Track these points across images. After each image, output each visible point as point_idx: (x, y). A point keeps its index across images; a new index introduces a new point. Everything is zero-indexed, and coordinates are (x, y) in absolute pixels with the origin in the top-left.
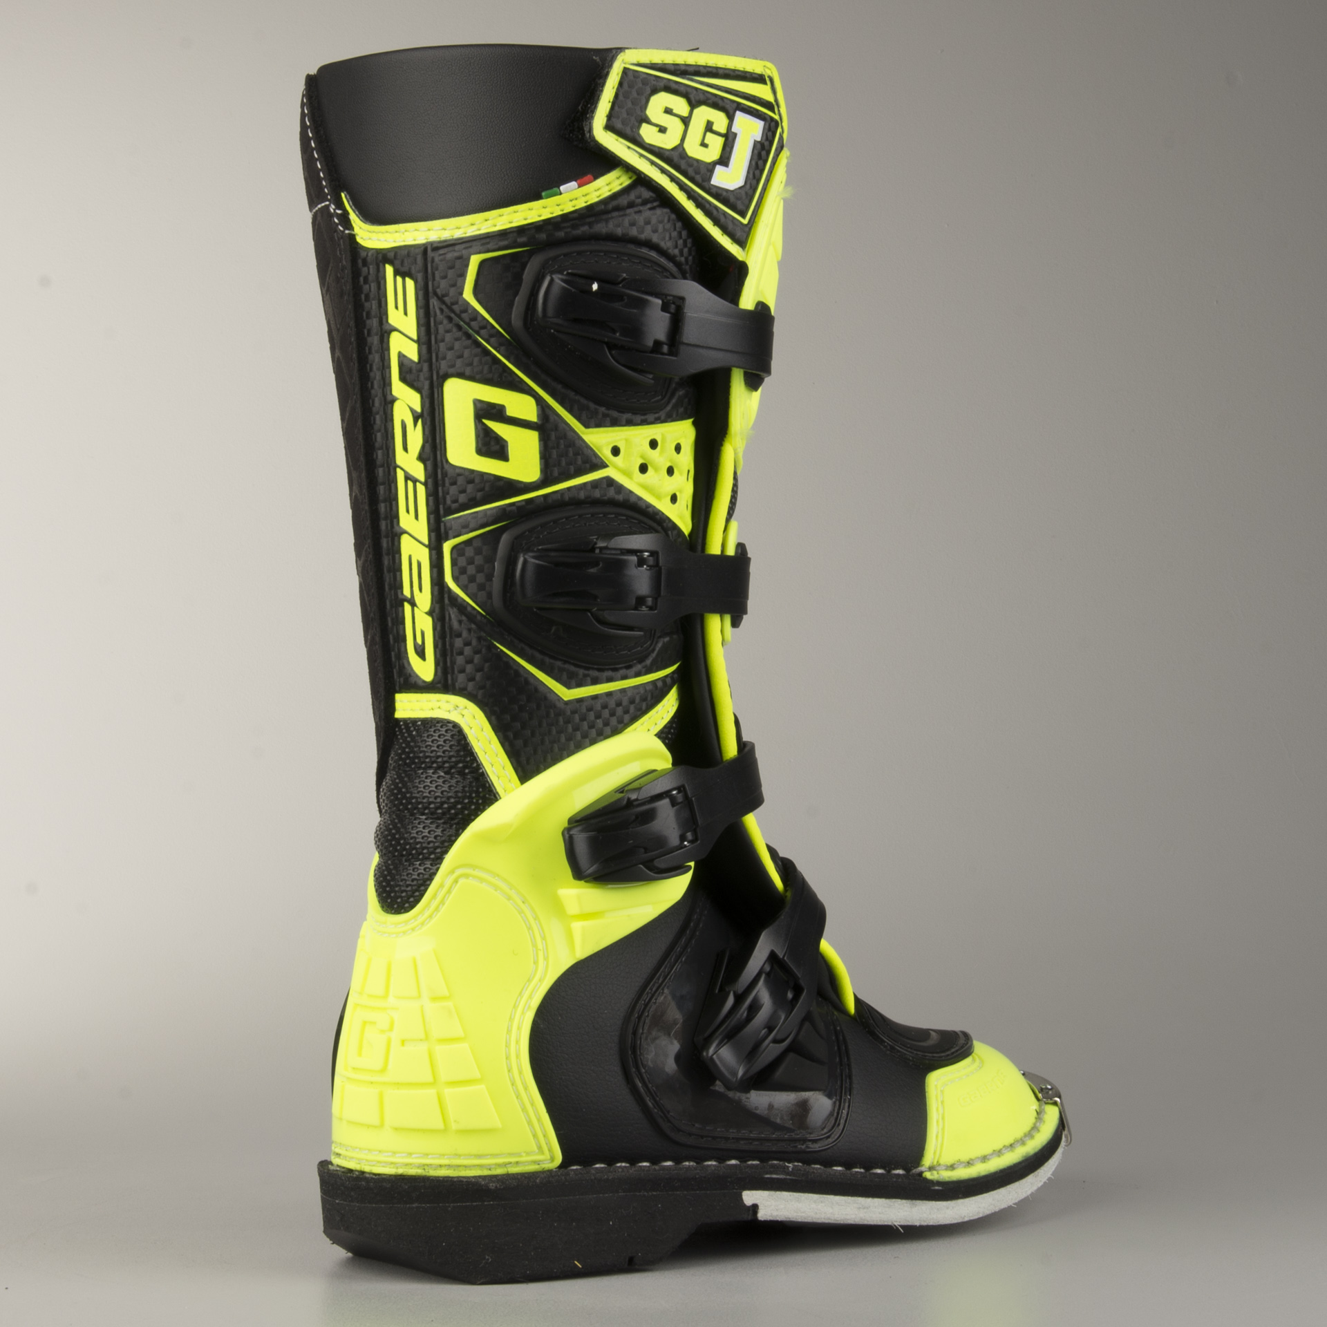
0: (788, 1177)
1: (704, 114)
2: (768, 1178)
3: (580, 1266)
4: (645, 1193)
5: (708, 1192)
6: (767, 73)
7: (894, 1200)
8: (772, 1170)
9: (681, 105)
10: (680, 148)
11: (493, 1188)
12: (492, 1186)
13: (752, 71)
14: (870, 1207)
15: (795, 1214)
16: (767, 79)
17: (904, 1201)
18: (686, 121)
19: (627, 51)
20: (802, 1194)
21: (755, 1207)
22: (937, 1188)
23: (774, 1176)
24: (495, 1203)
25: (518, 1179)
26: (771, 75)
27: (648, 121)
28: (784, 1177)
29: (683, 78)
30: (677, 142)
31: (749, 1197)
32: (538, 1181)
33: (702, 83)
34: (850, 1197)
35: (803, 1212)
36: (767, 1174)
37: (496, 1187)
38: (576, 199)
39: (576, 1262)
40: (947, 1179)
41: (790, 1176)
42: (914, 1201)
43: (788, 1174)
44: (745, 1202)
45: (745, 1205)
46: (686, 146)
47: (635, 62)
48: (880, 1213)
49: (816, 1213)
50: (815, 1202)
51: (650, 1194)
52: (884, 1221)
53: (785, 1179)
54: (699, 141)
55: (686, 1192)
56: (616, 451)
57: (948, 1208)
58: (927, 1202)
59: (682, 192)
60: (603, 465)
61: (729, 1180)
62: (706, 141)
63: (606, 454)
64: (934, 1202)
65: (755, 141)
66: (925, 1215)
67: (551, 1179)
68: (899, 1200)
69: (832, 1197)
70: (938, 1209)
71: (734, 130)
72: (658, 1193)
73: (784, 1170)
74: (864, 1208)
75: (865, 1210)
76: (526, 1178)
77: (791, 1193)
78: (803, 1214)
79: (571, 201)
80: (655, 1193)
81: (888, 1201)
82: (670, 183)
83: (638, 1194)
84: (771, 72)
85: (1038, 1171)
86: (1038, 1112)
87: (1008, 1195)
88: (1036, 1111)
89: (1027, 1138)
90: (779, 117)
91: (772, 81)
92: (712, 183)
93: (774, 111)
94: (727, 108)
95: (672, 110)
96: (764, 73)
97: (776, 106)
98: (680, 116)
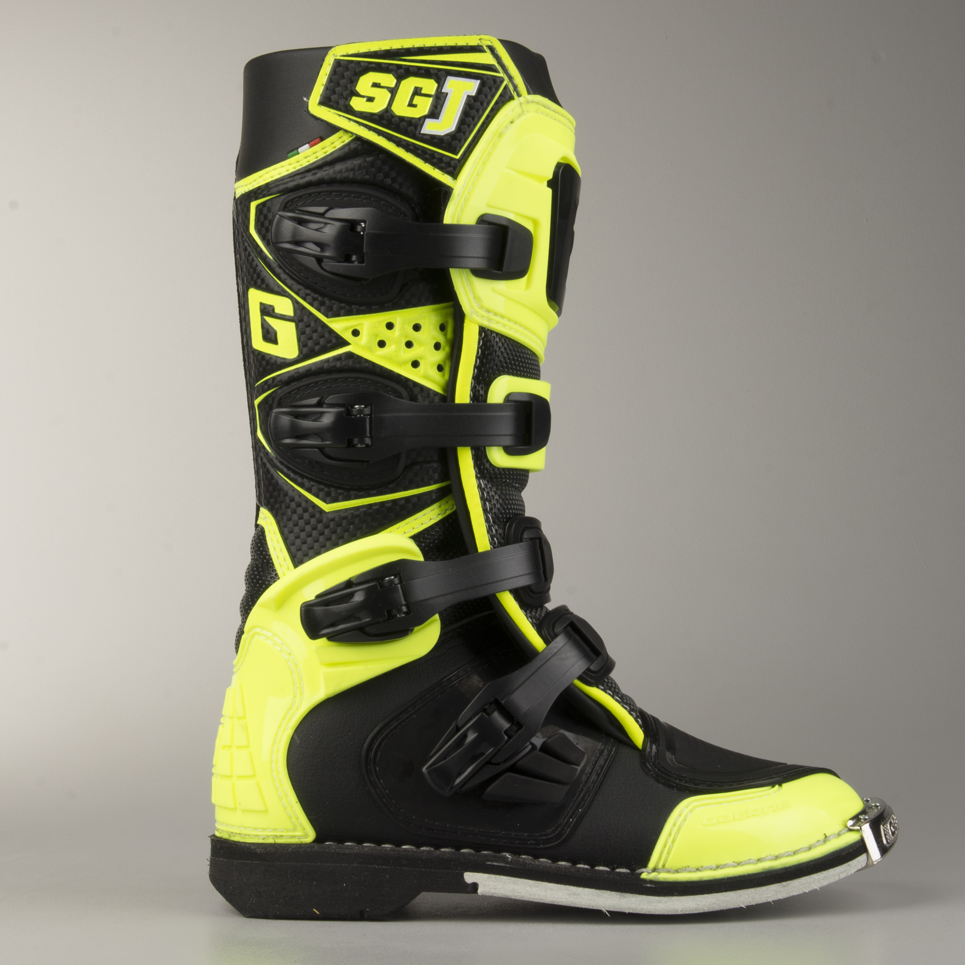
0: (508, 865)
1: (410, 83)
2: (489, 865)
3: (318, 913)
4: (377, 867)
5: (433, 870)
7: (603, 891)
8: (493, 859)
9: (389, 80)
10: (388, 110)
11: (259, 852)
12: (258, 851)
14: (580, 894)
15: (512, 893)
16: (485, 48)
17: (614, 893)
18: (393, 91)
19: (336, 47)
20: (519, 879)
21: (475, 886)
22: (649, 885)
23: (495, 864)
24: (260, 862)
25: (276, 847)
26: (489, 43)
27: (358, 95)
28: (504, 865)
29: (393, 60)
30: (385, 106)
31: (470, 877)
32: (289, 850)
34: (562, 886)
35: (518, 893)
36: (488, 861)
37: (261, 851)
38: (309, 156)
39: (314, 910)
41: (509, 864)
42: (624, 894)
43: (507, 863)
44: (466, 881)
45: (466, 883)
46: (394, 108)
47: (345, 54)
48: (589, 900)
49: (531, 895)
50: (530, 886)
51: (380, 867)
52: (593, 906)
53: (504, 866)
54: (407, 103)
55: (412, 869)
56: (356, 333)
58: (637, 895)
59: (390, 142)
60: (345, 343)
61: (453, 863)
62: (414, 102)
63: (347, 336)
64: (644, 896)
65: (468, 96)
66: (634, 905)
67: (299, 850)
68: (609, 892)
70: (648, 902)
71: (444, 91)
72: (387, 867)
73: (505, 859)
74: (575, 895)
75: (575, 896)
76: (282, 847)
77: (509, 878)
78: (519, 894)
79: (306, 158)
80: (384, 867)
81: (598, 891)
82: (378, 137)
83: (370, 866)
84: (490, 42)
85: (789, 882)
86: (827, 835)
87: (739, 898)
88: (825, 834)
89: (786, 855)
90: (505, 74)
91: (492, 49)
92: (422, 132)
93: (496, 71)
94: (439, 77)
95: (380, 84)
96: (480, 44)
97: (500, 67)
98: (387, 88)
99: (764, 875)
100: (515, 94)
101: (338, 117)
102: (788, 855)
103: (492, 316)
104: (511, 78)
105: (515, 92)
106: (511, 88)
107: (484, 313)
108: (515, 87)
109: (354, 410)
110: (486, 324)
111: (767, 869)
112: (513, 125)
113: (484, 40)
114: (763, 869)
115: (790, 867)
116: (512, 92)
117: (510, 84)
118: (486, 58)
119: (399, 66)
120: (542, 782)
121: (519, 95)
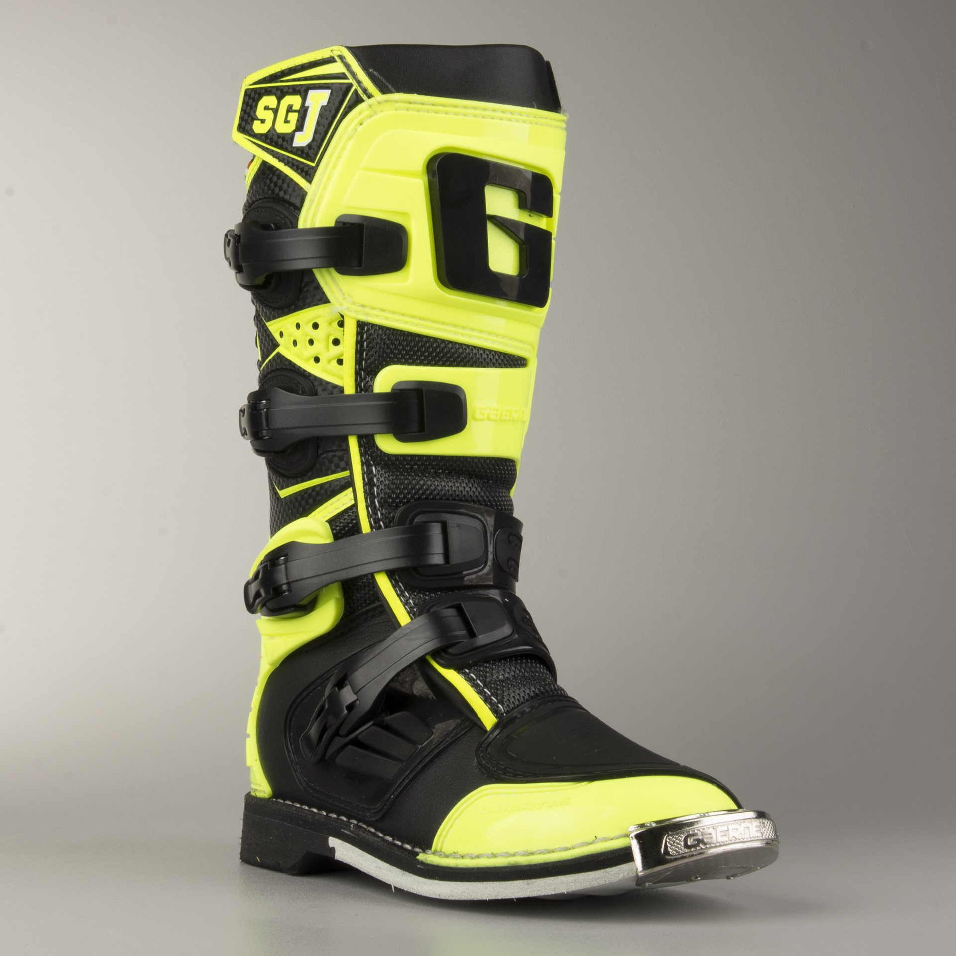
0: (351, 834)
1: (287, 101)
2: (342, 832)
3: (259, 860)
4: (288, 822)
5: (314, 832)
6: (335, 54)
8: (344, 826)
9: (273, 101)
10: (273, 129)
13: (321, 58)
14: (383, 868)
16: (336, 58)
17: (399, 870)
18: (276, 111)
21: (333, 850)
22: (420, 866)
23: (345, 831)
27: (257, 118)
29: (276, 82)
30: (271, 126)
31: (333, 842)
33: (287, 81)
35: (354, 861)
36: (342, 828)
39: (257, 857)
40: (429, 862)
42: (405, 872)
43: (351, 832)
45: (329, 846)
46: (276, 127)
47: (251, 83)
48: (385, 875)
49: (359, 864)
52: (386, 880)
53: (349, 834)
54: (284, 121)
55: (304, 829)
56: (282, 334)
57: (426, 884)
58: (412, 875)
60: (277, 345)
61: (324, 826)
62: (288, 119)
63: (278, 338)
64: (416, 877)
65: (322, 106)
66: (410, 884)
68: (396, 868)
69: (367, 854)
70: (418, 883)
71: (306, 104)
73: (350, 829)
74: (380, 868)
75: (379, 870)
77: (351, 846)
81: (390, 867)
84: (339, 52)
85: (533, 880)
86: (597, 838)
87: (485, 890)
88: (595, 837)
89: (538, 852)
90: (354, 80)
91: (341, 58)
92: (294, 145)
93: (345, 77)
94: (303, 91)
95: (269, 106)
96: (332, 56)
97: (349, 73)
98: (272, 109)
99: (508, 869)
100: (365, 97)
101: (247, 141)
102: (542, 853)
103: (368, 310)
104: (359, 82)
105: (365, 95)
106: (360, 91)
107: (361, 309)
108: (365, 91)
109: (261, 405)
110: (363, 318)
111: (512, 864)
112: (362, 126)
113: (335, 50)
114: (509, 864)
115: (535, 865)
116: (362, 95)
117: (359, 88)
118: (337, 68)
119: (277, 88)
120: (380, 757)
121: (370, 96)
